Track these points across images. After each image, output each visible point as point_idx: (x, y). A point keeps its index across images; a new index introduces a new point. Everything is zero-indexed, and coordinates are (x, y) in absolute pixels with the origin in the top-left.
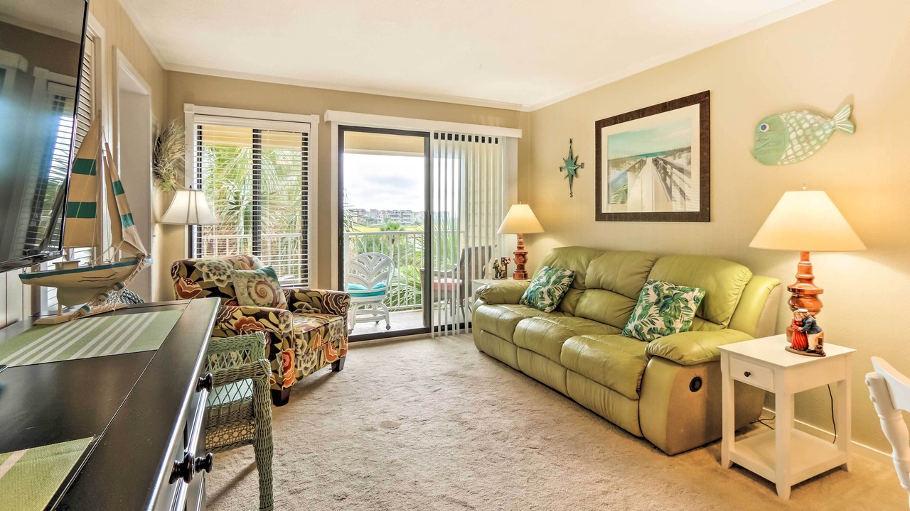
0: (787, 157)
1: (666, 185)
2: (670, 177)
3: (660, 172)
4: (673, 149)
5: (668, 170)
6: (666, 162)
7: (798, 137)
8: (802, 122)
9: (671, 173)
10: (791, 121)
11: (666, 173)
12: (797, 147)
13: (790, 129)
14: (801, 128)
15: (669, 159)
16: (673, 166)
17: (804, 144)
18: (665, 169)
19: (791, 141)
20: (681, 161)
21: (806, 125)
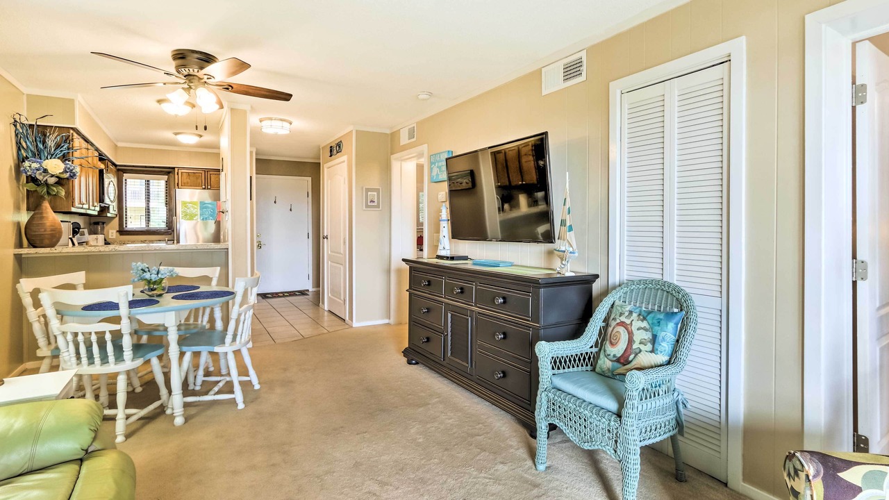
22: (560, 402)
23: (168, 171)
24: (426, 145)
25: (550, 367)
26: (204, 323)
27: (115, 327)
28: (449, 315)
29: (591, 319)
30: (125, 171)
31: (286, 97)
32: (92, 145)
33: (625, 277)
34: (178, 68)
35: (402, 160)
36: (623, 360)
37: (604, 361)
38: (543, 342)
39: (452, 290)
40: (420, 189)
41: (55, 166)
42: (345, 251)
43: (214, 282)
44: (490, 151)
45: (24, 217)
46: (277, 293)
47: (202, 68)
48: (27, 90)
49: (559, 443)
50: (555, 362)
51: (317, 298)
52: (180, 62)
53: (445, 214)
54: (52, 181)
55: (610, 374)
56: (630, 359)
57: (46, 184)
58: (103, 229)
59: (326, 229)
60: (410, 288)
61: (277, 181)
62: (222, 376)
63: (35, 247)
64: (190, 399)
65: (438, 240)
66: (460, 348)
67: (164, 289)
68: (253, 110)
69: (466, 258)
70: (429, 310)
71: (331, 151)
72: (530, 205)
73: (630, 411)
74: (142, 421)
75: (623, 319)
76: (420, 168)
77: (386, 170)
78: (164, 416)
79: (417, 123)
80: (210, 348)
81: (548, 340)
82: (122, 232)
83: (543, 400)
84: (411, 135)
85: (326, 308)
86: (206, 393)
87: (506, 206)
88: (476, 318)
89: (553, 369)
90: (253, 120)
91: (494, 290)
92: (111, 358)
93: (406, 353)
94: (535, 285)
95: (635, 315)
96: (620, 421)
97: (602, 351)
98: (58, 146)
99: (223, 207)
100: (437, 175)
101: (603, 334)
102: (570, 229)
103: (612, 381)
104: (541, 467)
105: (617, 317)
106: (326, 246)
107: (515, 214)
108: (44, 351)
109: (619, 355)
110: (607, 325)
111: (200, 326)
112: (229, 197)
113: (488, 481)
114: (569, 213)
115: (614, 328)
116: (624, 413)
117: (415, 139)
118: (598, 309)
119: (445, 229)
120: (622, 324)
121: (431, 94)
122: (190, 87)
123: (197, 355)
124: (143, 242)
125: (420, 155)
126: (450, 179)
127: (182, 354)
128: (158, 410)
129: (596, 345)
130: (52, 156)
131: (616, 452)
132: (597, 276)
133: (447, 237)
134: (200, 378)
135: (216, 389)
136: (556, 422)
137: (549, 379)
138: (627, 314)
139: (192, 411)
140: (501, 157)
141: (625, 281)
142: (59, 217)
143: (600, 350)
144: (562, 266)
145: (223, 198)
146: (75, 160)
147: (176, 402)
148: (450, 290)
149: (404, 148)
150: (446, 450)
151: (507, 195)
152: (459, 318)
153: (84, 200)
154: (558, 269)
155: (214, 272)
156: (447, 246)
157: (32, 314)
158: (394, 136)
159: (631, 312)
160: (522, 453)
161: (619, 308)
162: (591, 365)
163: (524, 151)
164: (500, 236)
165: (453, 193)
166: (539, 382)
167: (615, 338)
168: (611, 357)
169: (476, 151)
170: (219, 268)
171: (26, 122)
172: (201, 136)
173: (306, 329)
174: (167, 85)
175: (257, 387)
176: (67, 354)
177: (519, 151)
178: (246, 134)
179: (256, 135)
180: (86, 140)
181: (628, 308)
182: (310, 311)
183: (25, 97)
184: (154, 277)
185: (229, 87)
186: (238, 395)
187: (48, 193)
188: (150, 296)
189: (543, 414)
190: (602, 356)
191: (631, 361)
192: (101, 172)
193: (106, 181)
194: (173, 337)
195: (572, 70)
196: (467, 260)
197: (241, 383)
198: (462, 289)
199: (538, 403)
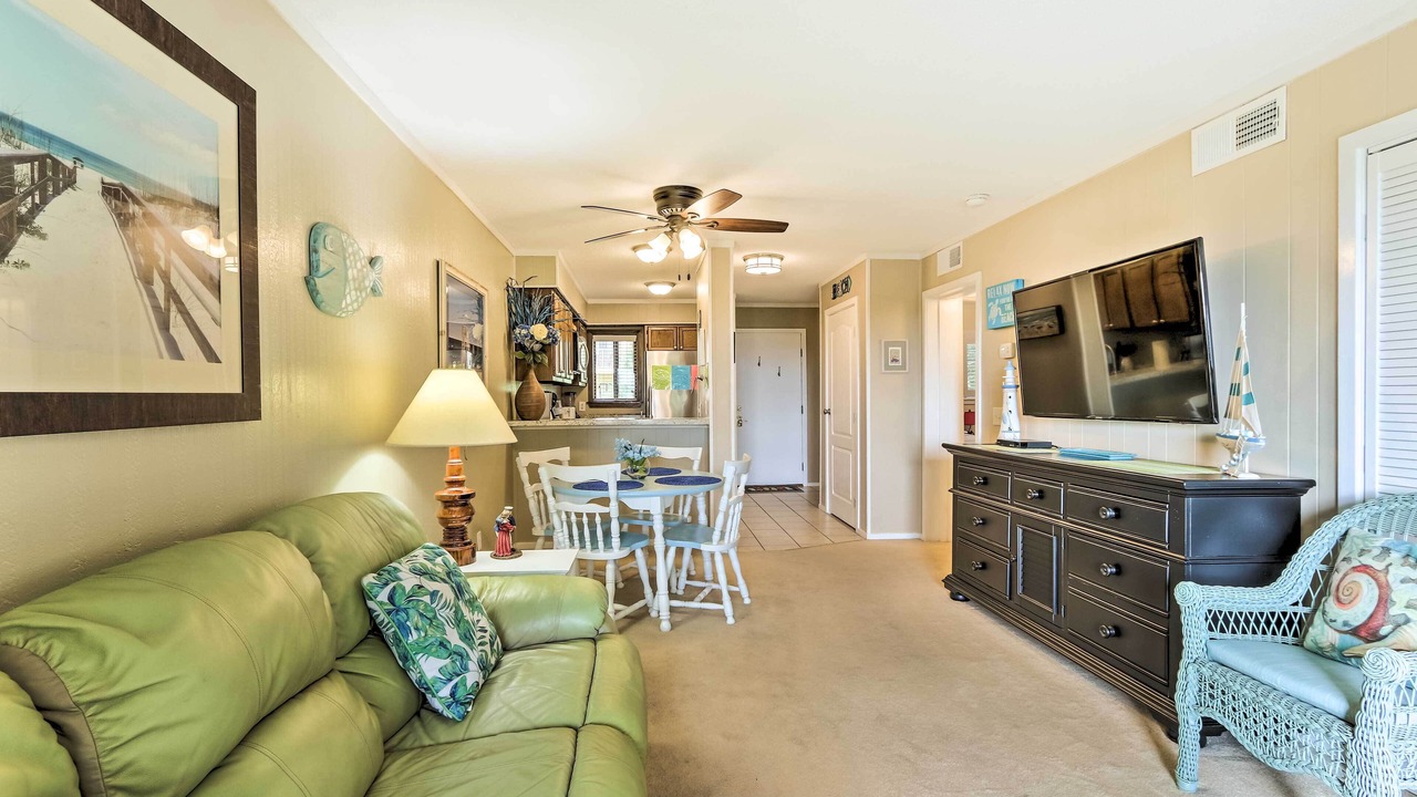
0: (347, 305)
2: (166, 276)
3: (131, 244)
5: (156, 248)
7: (354, 280)
9: (167, 265)
10: (351, 251)
12: (353, 295)
13: (348, 262)
14: (355, 266)
17: (358, 293)
19: (349, 282)
21: (359, 265)
22: (1223, 684)
23: (636, 330)
24: (980, 273)
25: (1205, 626)
26: (686, 516)
27: (605, 510)
28: (1020, 531)
29: (1295, 556)
30: (595, 332)
31: (780, 227)
32: (568, 304)
33: (1378, 488)
34: (660, 210)
35: (940, 298)
36: (1368, 633)
37: (1323, 629)
38: (1191, 584)
39: (1025, 493)
40: (968, 338)
41: (540, 331)
42: (855, 431)
43: (696, 466)
44: (1092, 273)
45: (514, 388)
46: (762, 487)
47: (686, 206)
48: (516, 253)
49: (1226, 758)
50: (1215, 619)
51: (815, 498)
52: (662, 202)
53: (1012, 376)
54: (537, 347)
55: (1335, 654)
56: (1383, 631)
57: (533, 352)
58: (574, 399)
59: (828, 400)
60: (955, 486)
61: (761, 336)
62: (706, 581)
63: (523, 419)
64: (676, 603)
65: (1001, 418)
66: (1037, 579)
67: (645, 471)
68: (738, 247)
69: (1048, 445)
70: (985, 522)
71: (834, 291)
72: (1173, 359)
73: (1375, 718)
74: (629, 620)
75: (1366, 560)
76: (969, 307)
77: (917, 312)
78: (648, 618)
79: (965, 241)
80: (694, 545)
81: (1201, 581)
82: (592, 404)
83: (1190, 677)
84: (955, 260)
85: (828, 511)
86: (692, 600)
87: (1125, 362)
88: (1067, 539)
89: (1211, 629)
90: (737, 259)
91: (1098, 495)
92: (601, 544)
93: (947, 582)
94: (1175, 491)
95: (1395, 556)
96: (1353, 732)
97: (1319, 614)
98: (541, 309)
99: (702, 372)
100: (999, 317)
101: (1321, 585)
102: (1249, 399)
103: (1339, 668)
104: (1189, 787)
105: (1354, 555)
106: (828, 425)
107: (1143, 375)
108: (538, 531)
109: (1356, 624)
110: (1332, 570)
111: (680, 518)
112: (709, 360)
113: (1086, 783)
114: (1247, 372)
115: (1345, 575)
116: (1361, 718)
117: (960, 266)
118: (1310, 539)
119: (1012, 401)
120: (1364, 569)
121: (986, 196)
122: (673, 230)
123: (680, 551)
124: (612, 415)
125: (969, 289)
126: (1019, 321)
127: (667, 550)
128: (642, 611)
129: (1306, 601)
130: (537, 321)
131: (1343, 784)
132: (1312, 483)
133: (1014, 411)
134: (683, 581)
135: (702, 596)
136: (1217, 717)
137: (1202, 645)
138: (1376, 552)
139: (678, 618)
140: (1115, 281)
141: (1378, 495)
142: (543, 388)
143: (1315, 611)
144: (1233, 462)
145: (701, 361)
146: (556, 324)
147: (661, 603)
148: (1020, 494)
149: (944, 280)
150: (1016, 726)
151: (1126, 344)
152: (1036, 536)
153: (562, 369)
154: (1224, 468)
155: (695, 454)
156: (1015, 425)
157: (529, 489)
158: (926, 264)
159: (1386, 550)
160: (1150, 757)
161: (1359, 541)
162: (1295, 635)
163: (1161, 266)
164: (1113, 414)
165: (1026, 344)
166: (1182, 648)
167: (1347, 593)
168: (1339, 625)
169: (1068, 278)
170: (701, 449)
171: (516, 286)
172: (674, 284)
173: (803, 538)
174: (649, 231)
175: (747, 601)
176: (561, 535)
177: (1153, 267)
178: (729, 276)
179: (741, 276)
180: (564, 301)
181: (1381, 541)
182: (805, 511)
183: (514, 260)
184: (637, 457)
185: (714, 225)
186: (727, 606)
187: (535, 361)
188: (632, 478)
189: (1191, 699)
190: (1318, 618)
191: (1385, 637)
192: (575, 336)
193: (580, 344)
194: (658, 527)
195: (1255, 126)
196: (1050, 448)
197: (730, 593)
198: (1040, 492)
199: (1180, 683)
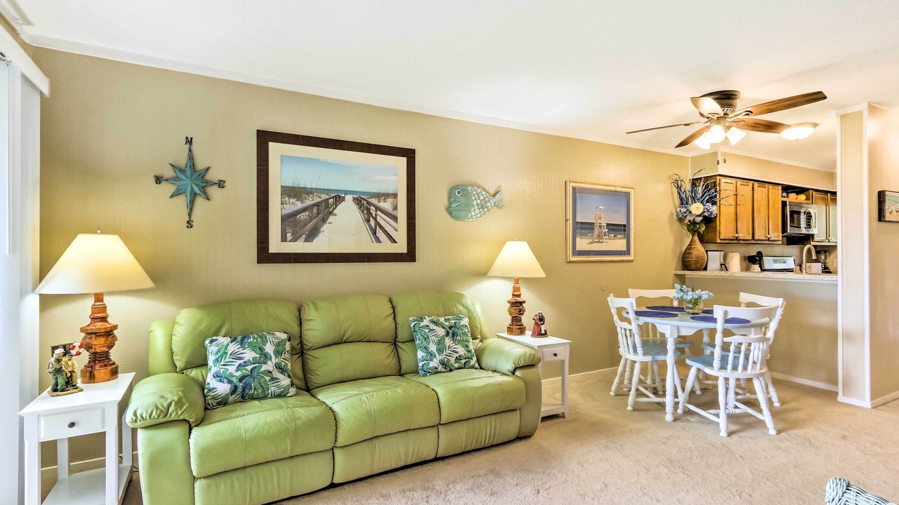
0: (472, 216)
1: (370, 226)
2: (375, 219)
3: (363, 211)
4: (378, 192)
5: (371, 211)
6: (369, 203)
7: (478, 205)
8: (480, 195)
9: (376, 215)
10: (475, 193)
11: (370, 214)
12: (477, 211)
13: (473, 198)
14: (479, 199)
15: (374, 201)
16: (377, 209)
17: (481, 210)
18: (368, 210)
19: (473, 206)
20: (387, 205)
21: (482, 198)
27: (630, 327)
41: (695, 208)
54: (698, 220)
57: (694, 222)
63: (688, 270)
130: (699, 200)
147: (667, 401)
183: (689, 160)
186: (722, 421)
194: (671, 347)
